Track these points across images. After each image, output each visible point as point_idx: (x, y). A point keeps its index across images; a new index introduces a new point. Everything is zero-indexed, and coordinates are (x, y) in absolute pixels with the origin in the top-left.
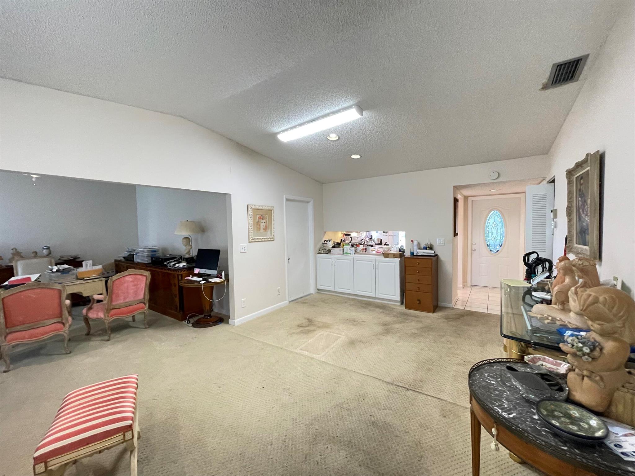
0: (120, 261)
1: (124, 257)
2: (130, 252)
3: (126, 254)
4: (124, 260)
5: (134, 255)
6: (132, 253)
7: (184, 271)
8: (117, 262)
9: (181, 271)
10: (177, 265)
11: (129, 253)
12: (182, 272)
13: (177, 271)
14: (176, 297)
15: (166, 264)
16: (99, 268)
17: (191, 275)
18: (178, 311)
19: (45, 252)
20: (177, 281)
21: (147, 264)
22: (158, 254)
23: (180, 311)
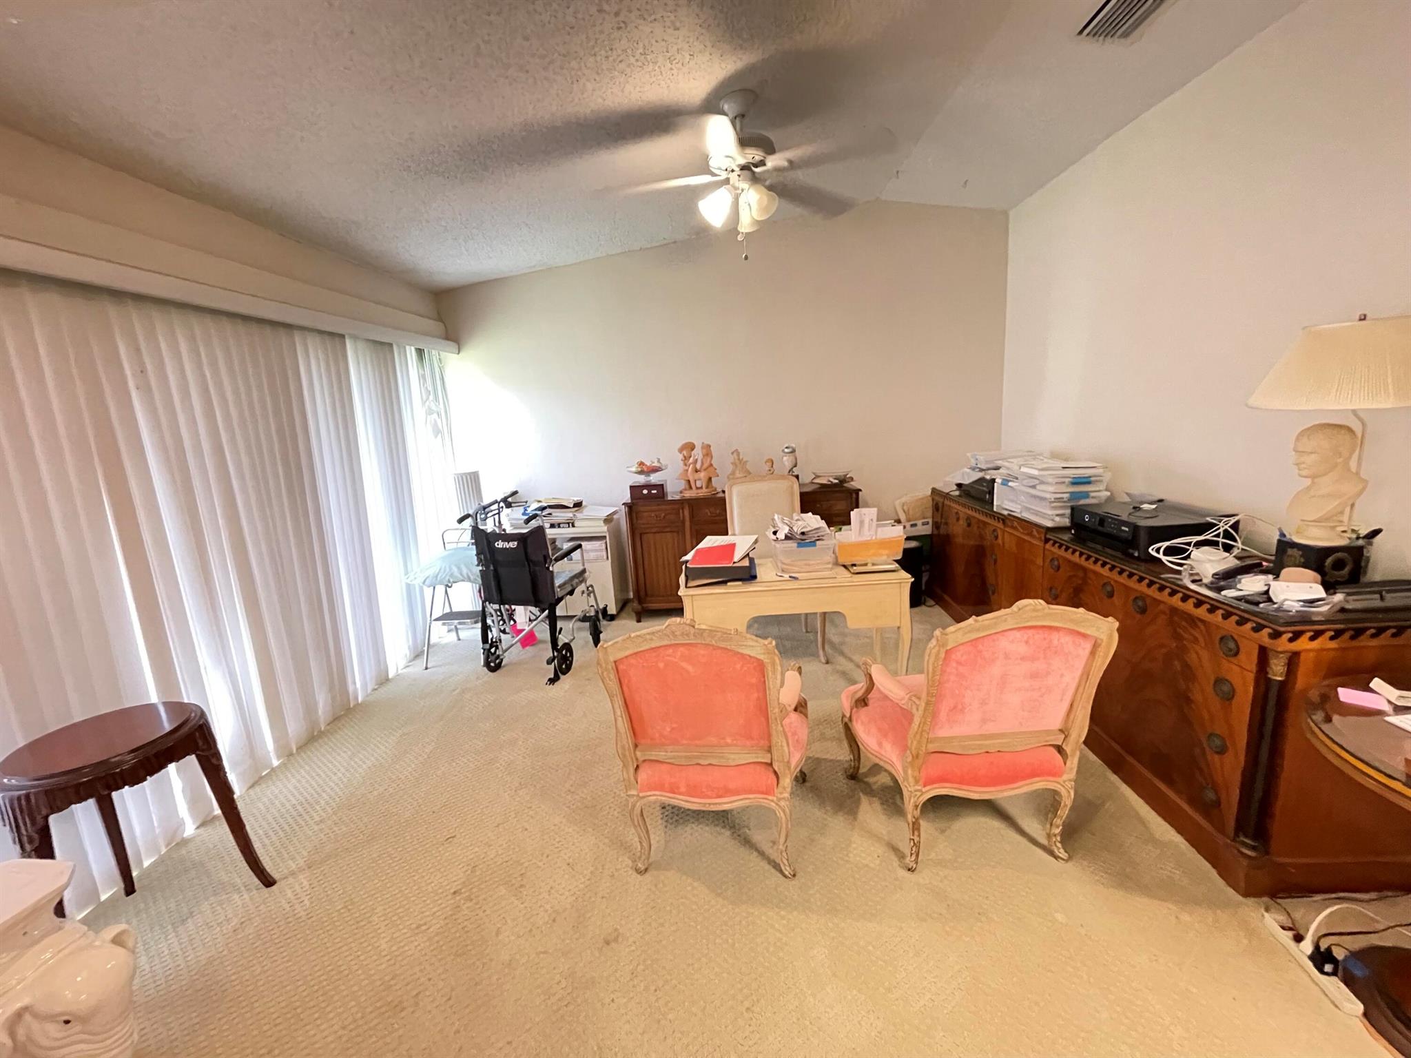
0: (946, 496)
1: (959, 486)
2: (981, 470)
3: (969, 478)
4: (957, 493)
5: (993, 481)
6: (988, 477)
7: (1312, 639)
8: (937, 498)
9: (1296, 636)
10: (1251, 584)
11: (977, 475)
12: (1303, 644)
13: (1258, 628)
14: (1222, 751)
15: (1161, 556)
16: (894, 535)
17: (1376, 680)
18: (1222, 830)
19: (787, 461)
20: (1251, 677)
21: (1049, 529)
22: (1098, 494)
23: (1237, 834)
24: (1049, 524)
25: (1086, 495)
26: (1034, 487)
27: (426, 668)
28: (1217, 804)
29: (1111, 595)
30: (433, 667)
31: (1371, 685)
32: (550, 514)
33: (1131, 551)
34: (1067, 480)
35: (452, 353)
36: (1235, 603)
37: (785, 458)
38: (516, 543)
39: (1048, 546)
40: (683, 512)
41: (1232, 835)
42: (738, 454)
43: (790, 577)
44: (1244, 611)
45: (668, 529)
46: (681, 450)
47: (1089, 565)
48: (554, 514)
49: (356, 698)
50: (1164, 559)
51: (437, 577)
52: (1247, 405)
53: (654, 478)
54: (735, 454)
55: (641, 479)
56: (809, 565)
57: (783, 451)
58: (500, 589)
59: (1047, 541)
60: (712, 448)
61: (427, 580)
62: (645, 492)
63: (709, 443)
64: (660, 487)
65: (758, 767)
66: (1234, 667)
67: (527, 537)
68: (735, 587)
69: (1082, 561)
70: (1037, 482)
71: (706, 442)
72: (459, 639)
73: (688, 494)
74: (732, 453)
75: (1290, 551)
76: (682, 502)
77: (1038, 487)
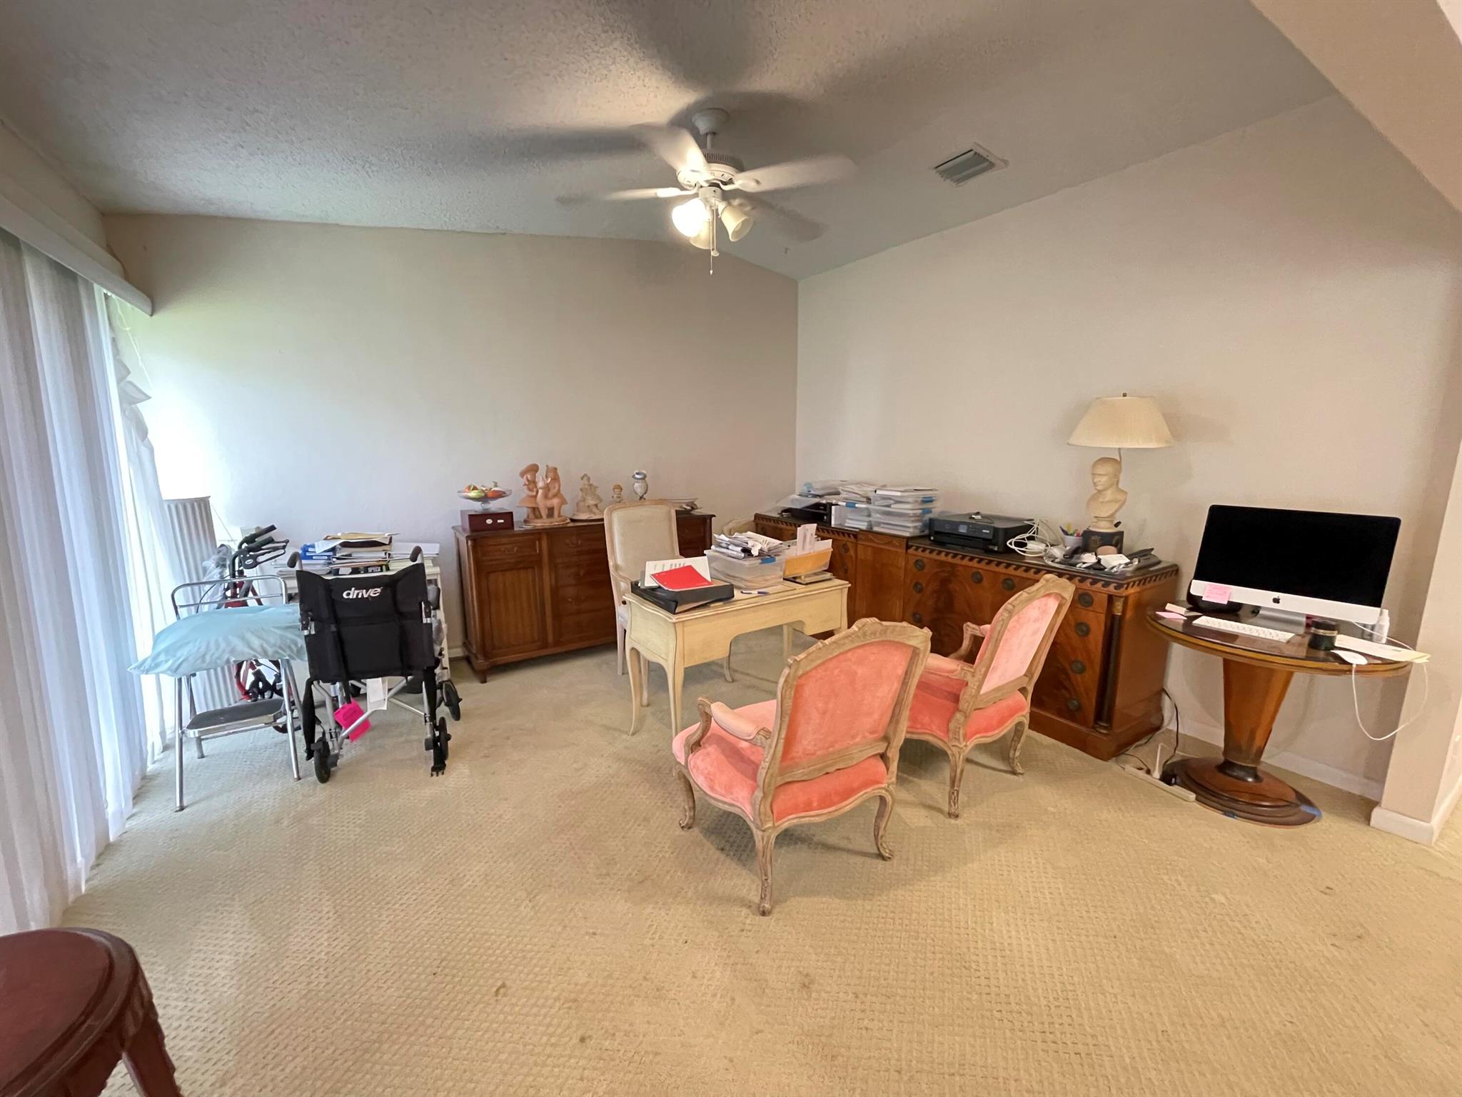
1: (788, 510)
2: (813, 496)
3: (800, 504)
5: (831, 504)
6: (824, 502)
7: (1129, 586)
8: (764, 523)
10: (1088, 559)
11: (808, 501)
13: (1106, 584)
14: (1082, 671)
15: (1013, 547)
16: (826, 547)
17: (1168, 604)
18: (1084, 723)
19: (638, 487)
20: (1102, 617)
21: (908, 539)
22: (938, 509)
23: (1096, 722)
24: (907, 535)
25: (929, 511)
26: (889, 506)
27: (182, 808)
28: (1079, 708)
29: (980, 581)
30: (192, 804)
31: (1167, 608)
32: (350, 555)
33: (991, 547)
34: (920, 500)
35: (145, 312)
36: (1087, 571)
37: (636, 485)
38: (379, 590)
39: (910, 551)
40: (540, 544)
41: (1092, 724)
42: (589, 479)
43: (759, 593)
44: (1093, 575)
45: (521, 566)
46: (522, 474)
47: (957, 561)
48: (354, 555)
49: (78, 887)
50: (1016, 549)
51: (204, 656)
52: (1068, 444)
53: (494, 506)
54: (585, 478)
55: (478, 507)
56: (767, 580)
57: (634, 477)
58: (343, 658)
59: (908, 547)
60: (558, 471)
61: (184, 665)
62: (489, 521)
63: (554, 466)
64: (509, 516)
65: (871, 759)
66: (1091, 613)
67: (398, 580)
68: (719, 608)
69: (949, 559)
70: (892, 502)
71: (551, 465)
72: (203, 756)
73: (539, 524)
74: (582, 478)
75: (1093, 538)
76: (538, 533)
77: (892, 506)
